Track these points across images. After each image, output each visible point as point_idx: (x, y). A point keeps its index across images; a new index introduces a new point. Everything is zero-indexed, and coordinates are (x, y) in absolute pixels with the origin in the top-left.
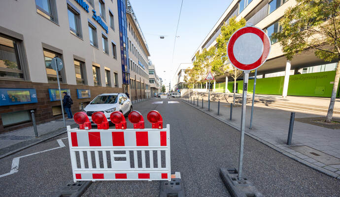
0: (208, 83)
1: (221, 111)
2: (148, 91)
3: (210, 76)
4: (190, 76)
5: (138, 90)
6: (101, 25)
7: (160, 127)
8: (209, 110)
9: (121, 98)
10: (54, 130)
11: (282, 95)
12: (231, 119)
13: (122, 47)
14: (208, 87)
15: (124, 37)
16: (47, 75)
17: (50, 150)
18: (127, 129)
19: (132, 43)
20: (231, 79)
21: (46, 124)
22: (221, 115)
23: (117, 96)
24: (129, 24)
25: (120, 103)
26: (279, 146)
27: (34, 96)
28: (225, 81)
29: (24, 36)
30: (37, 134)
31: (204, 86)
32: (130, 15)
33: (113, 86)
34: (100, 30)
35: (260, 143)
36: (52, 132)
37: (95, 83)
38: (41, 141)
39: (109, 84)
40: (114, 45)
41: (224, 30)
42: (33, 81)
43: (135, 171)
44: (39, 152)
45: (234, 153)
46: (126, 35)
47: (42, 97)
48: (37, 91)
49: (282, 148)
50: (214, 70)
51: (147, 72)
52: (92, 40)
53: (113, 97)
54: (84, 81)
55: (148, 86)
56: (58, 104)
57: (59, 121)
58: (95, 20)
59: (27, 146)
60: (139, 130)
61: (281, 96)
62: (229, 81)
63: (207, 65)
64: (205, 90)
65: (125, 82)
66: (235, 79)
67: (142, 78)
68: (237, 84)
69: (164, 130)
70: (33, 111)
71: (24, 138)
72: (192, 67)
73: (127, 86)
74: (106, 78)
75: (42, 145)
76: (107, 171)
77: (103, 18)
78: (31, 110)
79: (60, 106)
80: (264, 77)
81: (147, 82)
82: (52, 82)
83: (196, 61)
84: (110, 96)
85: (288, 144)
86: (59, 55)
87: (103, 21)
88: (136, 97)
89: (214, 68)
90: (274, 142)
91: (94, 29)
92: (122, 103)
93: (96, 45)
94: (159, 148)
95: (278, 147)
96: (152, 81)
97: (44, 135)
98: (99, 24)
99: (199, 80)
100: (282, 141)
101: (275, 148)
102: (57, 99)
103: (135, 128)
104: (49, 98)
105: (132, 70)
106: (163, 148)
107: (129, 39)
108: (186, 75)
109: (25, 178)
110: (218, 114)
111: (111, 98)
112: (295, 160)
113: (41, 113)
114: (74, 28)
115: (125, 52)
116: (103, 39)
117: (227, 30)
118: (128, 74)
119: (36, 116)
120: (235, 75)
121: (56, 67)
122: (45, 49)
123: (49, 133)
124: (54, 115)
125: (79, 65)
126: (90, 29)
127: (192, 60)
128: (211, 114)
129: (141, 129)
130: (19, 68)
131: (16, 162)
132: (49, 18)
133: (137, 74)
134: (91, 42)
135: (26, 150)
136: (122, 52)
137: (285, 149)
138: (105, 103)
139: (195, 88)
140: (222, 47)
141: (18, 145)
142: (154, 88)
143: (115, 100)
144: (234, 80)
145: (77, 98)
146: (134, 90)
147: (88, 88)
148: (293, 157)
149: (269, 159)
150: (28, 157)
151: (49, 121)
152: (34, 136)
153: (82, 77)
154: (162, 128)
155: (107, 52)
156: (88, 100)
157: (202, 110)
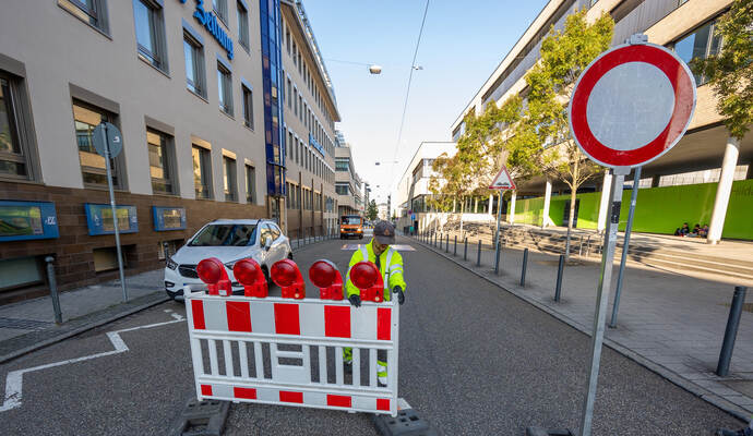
0: (496, 198)
1: (529, 276)
2: (331, 216)
3: (503, 179)
4: (445, 177)
5: (307, 213)
6: (214, 37)
7: (377, 299)
8: (496, 272)
9: (263, 231)
10: (99, 307)
11: (705, 237)
12: (557, 299)
13: (268, 97)
14: (495, 208)
15: (273, 68)
16: (83, 167)
17: (93, 357)
18: (306, 300)
19: (294, 85)
20: (561, 187)
21: (78, 293)
22: (530, 287)
23: (255, 228)
24: (288, 34)
25: (262, 245)
26: (694, 377)
27: (51, 221)
28: (543, 194)
29: (27, 68)
30: (59, 316)
31: (483, 207)
32: (291, 7)
33: (243, 198)
34: (212, 52)
35: (639, 367)
36: (97, 313)
37: (197, 191)
38: (70, 334)
39: (232, 195)
40: (247, 92)
41: (550, 48)
42: (48, 184)
43: (320, 388)
44: (66, 362)
45: (564, 391)
46: (278, 62)
47: (68, 224)
48: (57, 208)
49: (701, 382)
50: (514, 162)
51: (330, 165)
52: (191, 76)
53: (244, 228)
54: (169, 185)
55: (332, 201)
56: (107, 244)
57: (110, 285)
58: (200, 22)
59: (39, 345)
60: (331, 302)
61: (705, 240)
62: (553, 193)
63: (497, 149)
64: (487, 218)
65: (273, 189)
66: (574, 188)
67: (318, 181)
68: (577, 202)
69: (385, 305)
70: (52, 259)
71: (29, 324)
72: (452, 151)
73: (278, 202)
74: (225, 178)
75: (75, 343)
76: (263, 383)
77: (221, 17)
78: (48, 255)
79: (114, 250)
80: (655, 183)
81: (330, 192)
82: (94, 185)
83: (465, 137)
84: (234, 226)
85: (718, 372)
86: (110, 116)
87: (221, 25)
88: (300, 230)
89: (515, 155)
90: (678, 368)
91: (197, 47)
92: (267, 245)
93: (201, 91)
94: (375, 344)
95: (689, 381)
96: (342, 189)
97: (77, 319)
98: (211, 33)
99: (470, 189)
100: (702, 364)
101: (680, 383)
102: (107, 230)
103: (322, 298)
104: (87, 227)
105: (291, 157)
106: (384, 345)
107: (287, 75)
108: (435, 174)
109: (41, 423)
110: (522, 284)
111: (239, 232)
112: (736, 417)
113: (67, 265)
114: (148, 46)
115: (274, 108)
116: (219, 73)
117: (559, 50)
118: (282, 169)
119: (57, 272)
120: (576, 175)
121: (106, 148)
122: (76, 101)
123: (88, 315)
124: (97, 270)
125: (159, 143)
126: (188, 49)
127: (455, 132)
128: (503, 282)
129: (336, 299)
130: (17, 149)
131: (14, 382)
132: (86, 18)
133: (303, 170)
134: (189, 82)
135: (35, 354)
136: (268, 112)
137: (711, 386)
138: (223, 245)
139: (458, 210)
140: (542, 97)
141: (15, 342)
142: (348, 208)
143: (249, 236)
144: (569, 192)
145: (154, 229)
146: (296, 211)
147: (180, 203)
148: (733, 409)
149: (663, 412)
150: (42, 371)
151: (86, 286)
152: (53, 320)
153: (167, 175)
154: (381, 301)
155: (228, 110)
156: (179, 236)
157: (478, 271)
